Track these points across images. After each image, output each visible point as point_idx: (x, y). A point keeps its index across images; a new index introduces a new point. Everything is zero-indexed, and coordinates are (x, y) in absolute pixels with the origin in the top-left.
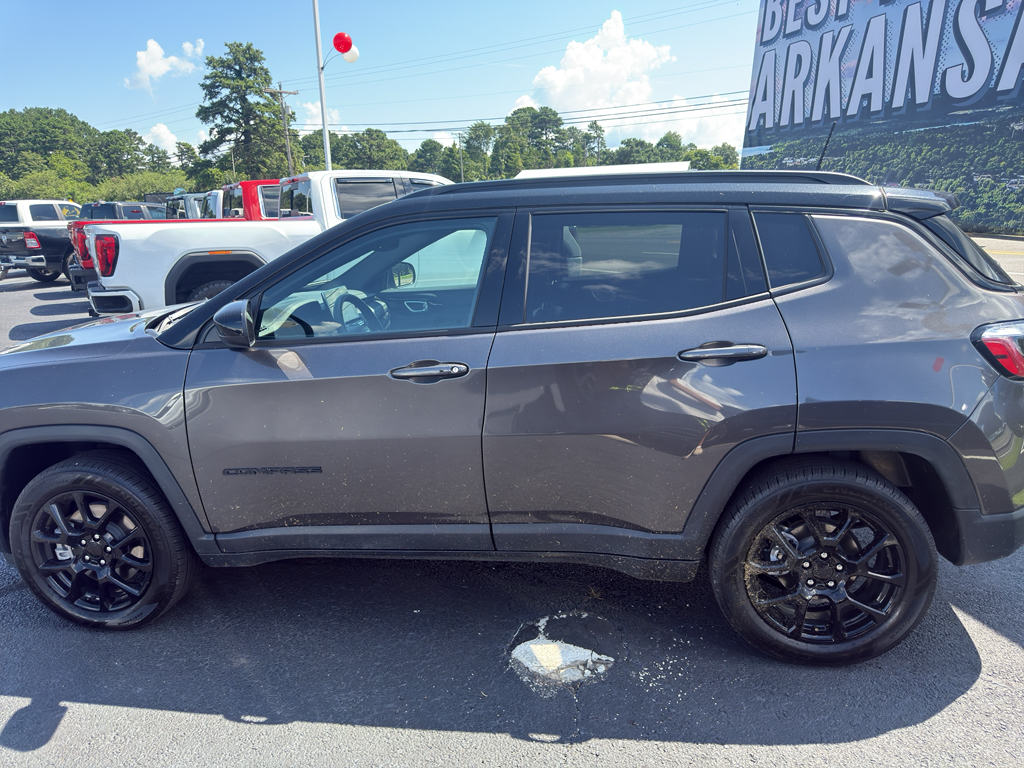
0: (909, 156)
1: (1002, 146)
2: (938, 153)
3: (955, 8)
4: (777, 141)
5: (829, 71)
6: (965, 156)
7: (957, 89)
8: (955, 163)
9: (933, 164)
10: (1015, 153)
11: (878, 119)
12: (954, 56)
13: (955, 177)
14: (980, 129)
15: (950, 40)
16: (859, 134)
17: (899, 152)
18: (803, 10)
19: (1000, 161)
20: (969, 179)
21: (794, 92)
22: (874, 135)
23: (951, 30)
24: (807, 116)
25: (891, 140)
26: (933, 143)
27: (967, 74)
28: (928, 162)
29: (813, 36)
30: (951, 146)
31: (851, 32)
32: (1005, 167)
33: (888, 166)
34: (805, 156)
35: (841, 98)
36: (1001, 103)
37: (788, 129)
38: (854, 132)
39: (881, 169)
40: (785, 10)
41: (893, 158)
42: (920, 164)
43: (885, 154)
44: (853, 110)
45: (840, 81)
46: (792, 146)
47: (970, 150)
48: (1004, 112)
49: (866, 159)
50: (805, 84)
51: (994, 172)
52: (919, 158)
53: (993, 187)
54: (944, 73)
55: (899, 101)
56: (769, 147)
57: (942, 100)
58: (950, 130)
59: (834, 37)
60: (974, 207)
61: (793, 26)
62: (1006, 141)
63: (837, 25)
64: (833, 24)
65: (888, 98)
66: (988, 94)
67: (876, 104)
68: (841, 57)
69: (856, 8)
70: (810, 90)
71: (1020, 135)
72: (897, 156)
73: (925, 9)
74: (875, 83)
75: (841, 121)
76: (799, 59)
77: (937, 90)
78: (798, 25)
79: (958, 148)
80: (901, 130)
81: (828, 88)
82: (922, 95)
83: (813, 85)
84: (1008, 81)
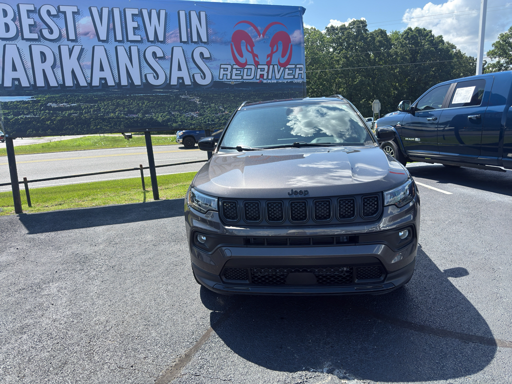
0: (138, 104)
1: (179, 103)
2: (153, 104)
3: (143, 53)
4: (38, 94)
5: (70, 64)
6: (165, 105)
7: (152, 80)
8: (161, 108)
9: (151, 108)
10: (185, 105)
11: (115, 89)
12: (147, 70)
13: (164, 112)
14: (169, 97)
15: (144, 64)
16: (104, 94)
17: (132, 103)
18: (37, 29)
19: (180, 107)
20: (170, 113)
21: (43, 70)
22: (114, 95)
23: (144, 60)
24: (61, 82)
25: (126, 98)
26: (149, 100)
27: (156, 77)
28: (149, 107)
29: (55, 46)
30: (158, 101)
31: (82, 50)
32: (183, 110)
33: (128, 108)
34: (66, 102)
35: (85, 78)
36: (174, 89)
37: (46, 88)
38: (100, 93)
39: (124, 109)
40: (19, 24)
41: (130, 105)
42: (145, 108)
43: (124, 103)
44: (96, 83)
45: (82, 70)
46: (54, 97)
47: (166, 103)
48: (176, 92)
49: (113, 105)
50: (53, 67)
51: (179, 111)
52: (144, 105)
53: (180, 116)
54: (146, 75)
55: (124, 82)
56: (30, 97)
57: (147, 85)
58: (156, 96)
59: (69, 49)
60: (176, 122)
61: (27, 35)
62: (180, 101)
63: (71, 44)
64: (64, 41)
65: (117, 81)
66: (167, 85)
67: (111, 82)
68: (79, 59)
69: (82, 39)
70: (58, 71)
71: (185, 100)
72: (132, 104)
73: (128, 49)
74: (107, 74)
75: (89, 88)
76: (42, 54)
77: (144, 81)
78: (35, 36)
79: (161, 102)
80: (130, 94)
81: (73, 72)
82: (137, 82)
83: (60, 69)
84: (174, 82)
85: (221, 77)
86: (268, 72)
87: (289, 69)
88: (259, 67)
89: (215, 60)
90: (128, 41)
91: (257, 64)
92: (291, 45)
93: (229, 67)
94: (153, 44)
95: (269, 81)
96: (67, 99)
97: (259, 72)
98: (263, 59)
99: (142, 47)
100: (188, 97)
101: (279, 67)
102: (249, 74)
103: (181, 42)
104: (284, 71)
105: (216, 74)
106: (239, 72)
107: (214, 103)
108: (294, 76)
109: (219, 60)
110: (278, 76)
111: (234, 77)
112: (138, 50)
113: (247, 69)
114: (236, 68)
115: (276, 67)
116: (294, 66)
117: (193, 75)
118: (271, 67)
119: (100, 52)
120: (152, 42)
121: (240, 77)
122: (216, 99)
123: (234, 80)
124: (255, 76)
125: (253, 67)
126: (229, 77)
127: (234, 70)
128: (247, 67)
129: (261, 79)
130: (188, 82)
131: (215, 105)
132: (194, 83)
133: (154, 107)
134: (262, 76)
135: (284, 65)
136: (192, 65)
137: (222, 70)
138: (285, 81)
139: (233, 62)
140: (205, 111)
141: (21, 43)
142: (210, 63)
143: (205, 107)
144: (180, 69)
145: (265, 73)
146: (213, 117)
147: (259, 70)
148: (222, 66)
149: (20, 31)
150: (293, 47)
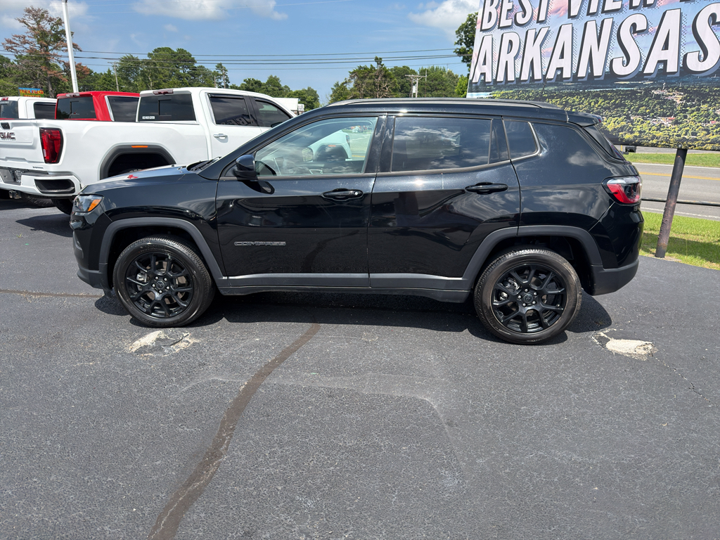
0: (590, 104)
1: (647, 102)
2: (609, 103)
3: (618, 27)
4: (495, 90)
5: (532, 52)
6: (625, 106)
7: (619, 69)
8: (619, 109)
9: (605, 109)
10: (655, 106)
11: (569, 82)
12: (617, 53)
13: (620, 116)
14: (634, 92)
15: (615, 43)
16: (555, 90)
17: (583, 101)
18: (513, 14)
19: (646, 109)
20: (628, 117)
21: (507, 62)
22: (566, 91)
23: (616, 38)
24: (518, 76)
25: (578, 94)
26: (605, 98)
27: (625, 62)
28: (602, 107)
30: (617, 100)
31: (548, 32)
32: (649, 113)
33: (576, 108)
35: (542, 69)
36: (646, 79)
37: (503, 83)
38: (551, 88)
40: (499, 12)
41: (579, 104)
42: (597, 109)
43: (574, 102)
44: (551, 75)
45: (541, 59)
46: (507, 94)
47: (628, 102)
48: (648, 85)
50: (515, 58)
51: (643, 115)
52: (597, 105)
53: (642, 122)
54: (612, 61)
55: (582, 73)
56: (489, 93)
57: (611, 76)
58: (616, 92)
59: (536, 33)
60: (632, 132)
61: (504, 23)
62: (649, 99)
63: (539, 26)
65: (574, 71)
66: (639, 75)
67: (567, 74)
68: (541, 46)
69: (552, 17)
70: (519, 61)
71: (658, 97)
72: (582, 103)
73: (599, 25)
74: (566, 62)
75: (542, 81)
76: (511, 42)
77: (607, 69)
78: (509, 22)
79: (621, 101)
80: (584, 89)
81: (532, 63)
82: (598, 72)
83: (521, 59)
84: (650, 69)
90: (603, 12)
94: (636, 12)
96: (518, 95)
99: (618, 18)
100: (665, 92)
107: (708, 102)
112: (613, 23)
117: (685, 56)
119: (565, 36)
120: (636, 8)
122: (714, 96)
130: (672, 67)
131: (710, 106)
132: (684, 70)
133: (608, 108)
136: (690, 39)
140: (685, 117)
141: (497, 33)
143: (687, 110)
144: (666, 47)
146: (698, 127)
149: (499, 19)
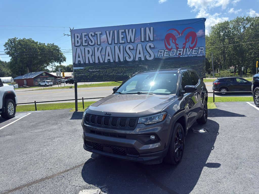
0: (122, 69)
1: (138, 68)
2: (127, 69)
3: (125, 48)
4: (86, 66)
5: (98, 54)
7: (128, 59)
8: (131, 71)
9: (127, 71)
10: (141, 69)
11: (113, 63)
12: (126, 55)
13: (132, 73)
14: (134, 66)
16: (109, 66)
18: (87, 42)
21: (88, 57)
22: (113, 66)
23: (125, 51)
24: (94, 61)
25: (117, 67)
26: (126, 68)
27: (129, 57)
28: (126, 70)
29: (93, 47)
30: (129, 68)
31: (102, 48)
33: (117, 71)
34: (95, 69)
35: (102, 59)
36: (137, 62)
37: (89, 64)
38: (107, 65)
39: (116, 71)
40: (81, 40)
41: (118, 70)
43: (116, 69)
44: (106, 61)
45: (102, 56)
46: (91, 67)
47: (133, 69)
48: (138, 64)
49: (112, 70)
50: (92, 56)
52: (124, 70)
54: (125, 57)
55: (117, 60)
56: (83, 67)
57: (126, 61)
58: (129, 66)
59: (98, 48)
61: (84, 44)
63: (98, 46)
64: (96, 45)
65: (114, 60)
66: (134, 61)
67: (112, 61)
68: (101, 52)
69: (102, 44)
70: (93, 57)
71: (141, 67)
72: (119, 69)
73: (119, 47)
74: (111, 58)
75: (103, 63)
76: (88, 51)
77: (125, 60)
78: (86, 44)
79: (131, 68)
80: (119, 65)
81: (98, 57)
82: (122, 60)
83: (94, 56)
84: (137, 59)
85: (159, 56)
86: (183, 52)
87: (195, 50)
88: (178, 50)
89: (156, 48)
90: (119, 43)
91: (177, 48)
92: (197, 38)
93: (163, 51)
94: (129, 44)
95: (184, 56)
96: (96, 68)
97: (178, 52)
98: (181, 45)
99: (124, 45)
100: (143, 65)
101: (189, 49)
102: (173, 53)
103: (141, 41)
104: (192, 50)
105: (156, 54)
106: (168, 53)
107: (154, 68)
108: (198, 53)
109: (158, 48)
110: (188, 54)
111: (165, 55)
112: (123, 47)
113: (172, 51)
114: (166, 51)
115: (188, 49)
116: (198, 48)
117: (146, 56)
118: (185, 49)
119: (108, 49)
120: (129, 43)
121: (168, 55)
123: (165, 57)
124: (176, 54)
125: (175, 50)
126: (162, 56)
127: (165, 52)
128: (172, 50)
129: (179, 55)
130: (143, 59)
132: (146, 59)
133: (128, 71)
134: (180, 54)
135: (192, 48)
136: (146, 51)
137: (159, 52)
138: (193, 56)
139: (165, 48)
141: (82, 48)
142: (154, 50)
144: (140, 54)
145: (182, 53)
147: (178, 51)
148: (159, 51)
149: (82, 43)
150: (198, 38)
